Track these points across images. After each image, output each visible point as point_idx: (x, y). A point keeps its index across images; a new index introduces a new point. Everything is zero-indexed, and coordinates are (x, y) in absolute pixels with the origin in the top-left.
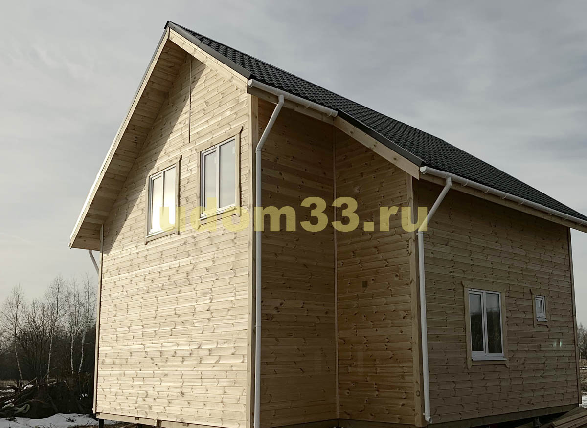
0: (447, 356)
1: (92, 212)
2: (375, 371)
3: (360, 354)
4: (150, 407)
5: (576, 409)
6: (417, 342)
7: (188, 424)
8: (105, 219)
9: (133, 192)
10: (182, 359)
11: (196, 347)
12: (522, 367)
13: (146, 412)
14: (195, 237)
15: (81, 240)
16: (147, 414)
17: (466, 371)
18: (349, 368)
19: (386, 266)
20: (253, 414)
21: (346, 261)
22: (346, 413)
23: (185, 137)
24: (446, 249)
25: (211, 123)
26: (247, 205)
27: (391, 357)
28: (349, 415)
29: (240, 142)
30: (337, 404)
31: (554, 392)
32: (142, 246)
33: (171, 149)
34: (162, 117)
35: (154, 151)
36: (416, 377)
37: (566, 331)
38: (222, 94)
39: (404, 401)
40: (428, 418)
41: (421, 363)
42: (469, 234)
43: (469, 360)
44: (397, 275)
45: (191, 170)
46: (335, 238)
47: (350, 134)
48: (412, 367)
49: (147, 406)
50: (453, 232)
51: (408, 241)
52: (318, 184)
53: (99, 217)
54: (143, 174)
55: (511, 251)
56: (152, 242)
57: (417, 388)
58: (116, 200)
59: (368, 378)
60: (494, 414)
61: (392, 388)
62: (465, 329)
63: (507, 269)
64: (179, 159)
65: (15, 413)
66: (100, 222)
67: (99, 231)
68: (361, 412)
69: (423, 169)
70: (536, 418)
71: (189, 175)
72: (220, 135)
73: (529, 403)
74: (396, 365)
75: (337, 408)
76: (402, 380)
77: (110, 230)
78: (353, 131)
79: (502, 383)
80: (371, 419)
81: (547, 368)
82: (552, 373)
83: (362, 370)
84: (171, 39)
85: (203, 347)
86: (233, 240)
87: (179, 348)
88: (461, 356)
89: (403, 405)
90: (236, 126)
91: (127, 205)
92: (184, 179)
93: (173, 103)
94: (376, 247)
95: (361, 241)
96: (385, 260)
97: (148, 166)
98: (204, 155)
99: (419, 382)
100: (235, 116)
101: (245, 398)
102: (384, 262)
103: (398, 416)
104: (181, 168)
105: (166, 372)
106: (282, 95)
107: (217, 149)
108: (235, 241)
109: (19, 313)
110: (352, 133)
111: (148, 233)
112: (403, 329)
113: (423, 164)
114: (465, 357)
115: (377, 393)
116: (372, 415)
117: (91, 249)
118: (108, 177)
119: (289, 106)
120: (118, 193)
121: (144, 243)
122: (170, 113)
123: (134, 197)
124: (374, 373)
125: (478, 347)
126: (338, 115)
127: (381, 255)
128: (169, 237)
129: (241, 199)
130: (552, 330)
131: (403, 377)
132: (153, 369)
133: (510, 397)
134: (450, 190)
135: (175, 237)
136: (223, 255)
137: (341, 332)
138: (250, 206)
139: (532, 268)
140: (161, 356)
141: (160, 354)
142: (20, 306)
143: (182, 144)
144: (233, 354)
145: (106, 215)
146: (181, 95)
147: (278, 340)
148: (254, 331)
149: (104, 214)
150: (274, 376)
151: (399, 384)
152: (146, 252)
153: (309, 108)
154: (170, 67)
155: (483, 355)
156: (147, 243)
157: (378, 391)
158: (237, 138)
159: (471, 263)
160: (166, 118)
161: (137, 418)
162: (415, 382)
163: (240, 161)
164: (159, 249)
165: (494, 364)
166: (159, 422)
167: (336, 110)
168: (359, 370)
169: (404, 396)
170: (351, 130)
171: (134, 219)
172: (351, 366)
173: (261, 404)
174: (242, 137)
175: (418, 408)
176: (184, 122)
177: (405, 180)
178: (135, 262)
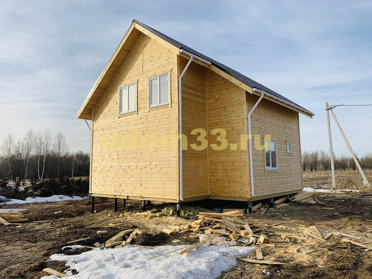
0: (258, 169)
1: (90, 103)
2: (227, 175)
3: (220, 168)
4: (123, 191)
5: (302, 191)
6: (248, 162)
7: (144, 197)
8: (94, 106)
9: (110, 94)
10: (141, 169)
11: (149, 164)
12: (283, 174)
13: (120, 193)
14: (146, 116)
15: (83, 115)
16: (121, 193)
17: (265, 175)
18: (214, 173)
19: (232, 130)
20: (179, 193)
21: (212, 127)
22: (213, 193)
23: (140, 71)
24: (257, 123)
25: (154, 66)
26: (175, 103)
27: (235, 169)
28: (214, 193)
29: (171, 75)
30: (209, 189)
31: (294, 184)
32: (117, 119)
33: (132, 76)
34: (126, 61)
35: (123, 76)
36: (247, 177)
37: (297, 158)
38: (160, 53)
39: (242, 188)
40: (253, 195)
41: (250, 171)
42: (265, 116)
43: (266, 170)
44: (238, 134)
45: (144, 86)
46: (207, 117)
47: (218, 73)
48: (246, 173)
49: (121, 190)
50: (259, 115)
51: (243, 119)
52: (201, 94)
53: (92, 105)
54: (116, 86)
55: (279, 123)
56: (122, 117)
57: (248, 182)
58: (100, 97)
59: (224, 178)
60: (274, 193)
61: (236, 182)
62: (264, 157)
63: (278, 131)
64: (137, 81)
65: (34, 194)
66: (92, 107)
67: (91, 111)
68: (221, 192)
69: (254, 89)
70: (288, 195)
71: (143, 88)
72: (160, 72)
73: (286, 189)
74: (238, 172)
75: (209, 190)
76: (240, 179)
77: (97, 111)
78: (219, 71)
79: (277, 180)
80: (225, 195)
81: (292, 174)
82: (293, 176)
83: (221, 174)
84: (136, 27)
85: (152, 164)
86: (167, 118)
87: (138, 164)
88: (263, 169)
89: (241, 189)
90: (169, 68)
91: (107, 100)
92: (140, 90)
93: (133, 56)
94: (227, 122)
95: (220, 119)
96: (232, 127)
97: (119, 83)
98: (151, 80)
99: (249, 179)
100: (168, 64)
101: (176, 185)
102: (232, 128)
103: (239, 194)
104: (138, 85)
105: (132, 175)
106: (192, 56)
107: (158, 78)
108: (169, 118)
109: (11, 147)
110: (218, 72)
111: (120, 113)
112: (241, 157)
113: (254, 87)
114: (264, 169)
115: (228, 184)
116: (226, 194)
117: (86, 119)
118: (99, 87)
119: (194, 61)
120: (102, 94)
121: (118, 117)
122: (131, 60)
123: (111, 97)
124: (227, 176)
125: (268, 165)
126: (212, 64)
127: (230, 125)
128: (132, 115)
129: (171, 100)
130: (293, 157)
131: (241, 177)
132: (124, 174)
133: (279, 186)
134: (263, 98)
135: (136, 116)
136: (162, 124)
137: (210, 158)
138: (176, 104)
139: (286, 131)
140: (129, 168)
141: (128, 167)
142: (12, 144)
143: (139, 74)
144: (168, 167)
145: (95, 104)
146: (137, 52)
147: (187, 161)
148: (179, 157)
149: (94, 103)
150: (186, 176)
151: (239, 180)
152: (120, 122)
153: (201, 61)
154: (133, 39)
155: (270, 168)
156: (120, 117)
157: (229, 183)
158: (169, 74)
159: (265, 128)
160: (129, 61)
161: (116, 196)
162: (247, 179)
163: (171, 84)
164: (127, 121)
165: (274, 172)
166: (128, 197)
167: (211, 62)
168: (219, 174)
169: (242, 185)
170: (218, 71)
171: (112, 107)
172: (215, 173)
173: (183, 188)
174: (172, 73)
175: (249, 190)
176: (139, 64)
177: (242, 93)
178: (113, 126)
